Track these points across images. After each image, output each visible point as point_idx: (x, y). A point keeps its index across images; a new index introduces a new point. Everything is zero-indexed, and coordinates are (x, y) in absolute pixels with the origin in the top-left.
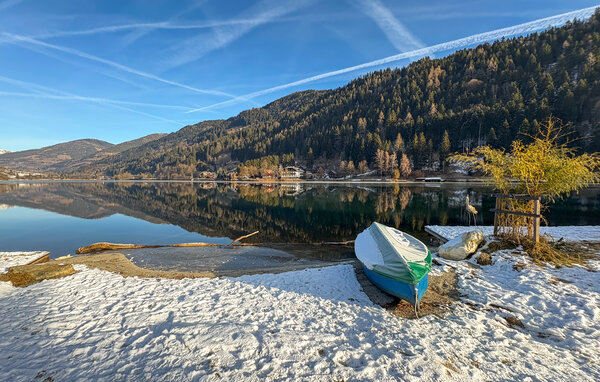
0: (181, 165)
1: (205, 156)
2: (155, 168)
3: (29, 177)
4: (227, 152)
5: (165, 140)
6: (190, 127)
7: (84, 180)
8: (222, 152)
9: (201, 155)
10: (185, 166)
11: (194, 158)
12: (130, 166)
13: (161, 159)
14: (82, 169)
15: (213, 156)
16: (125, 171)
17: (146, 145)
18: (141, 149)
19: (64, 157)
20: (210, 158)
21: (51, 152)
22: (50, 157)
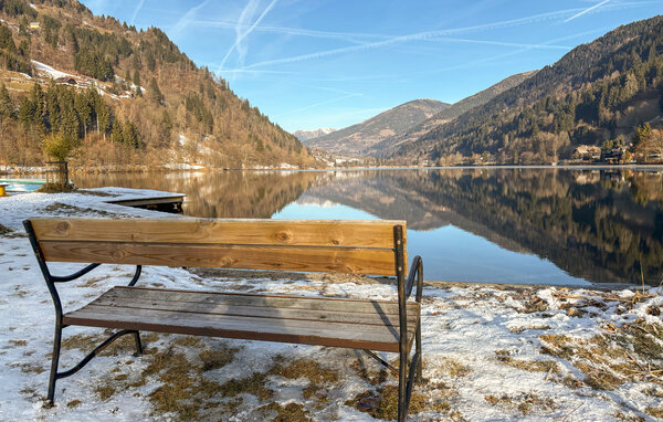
0: (541, 135)
1: (596, 110)
2: (501, 144)
3: (345, 164)
4: (649, 97)
5: (531, 84)
6: (584, 48)
7: (403, 168)
8: (638, 97)
9: (587, 111)
10: (549, 136)
11: (571, 117)
12: (465, 141)
13: (514, 125)
14: (403, 150)
15: (613, 110)
16: (457, 149)
17: (495, 100)
18: (487, 108)
19: (388, 133)
20: (606, 114)
21: (373, 126)
22: (373, 134)
